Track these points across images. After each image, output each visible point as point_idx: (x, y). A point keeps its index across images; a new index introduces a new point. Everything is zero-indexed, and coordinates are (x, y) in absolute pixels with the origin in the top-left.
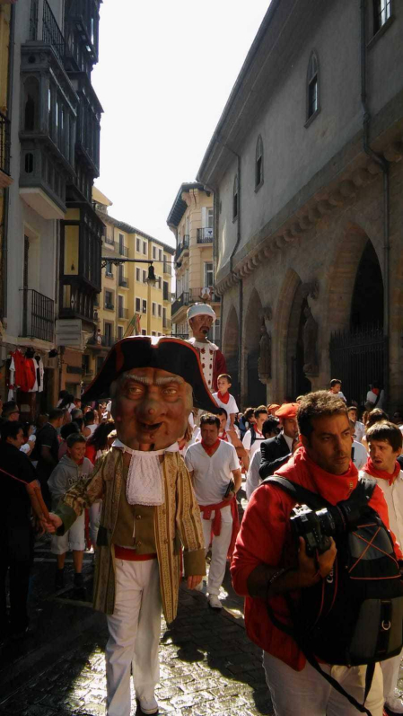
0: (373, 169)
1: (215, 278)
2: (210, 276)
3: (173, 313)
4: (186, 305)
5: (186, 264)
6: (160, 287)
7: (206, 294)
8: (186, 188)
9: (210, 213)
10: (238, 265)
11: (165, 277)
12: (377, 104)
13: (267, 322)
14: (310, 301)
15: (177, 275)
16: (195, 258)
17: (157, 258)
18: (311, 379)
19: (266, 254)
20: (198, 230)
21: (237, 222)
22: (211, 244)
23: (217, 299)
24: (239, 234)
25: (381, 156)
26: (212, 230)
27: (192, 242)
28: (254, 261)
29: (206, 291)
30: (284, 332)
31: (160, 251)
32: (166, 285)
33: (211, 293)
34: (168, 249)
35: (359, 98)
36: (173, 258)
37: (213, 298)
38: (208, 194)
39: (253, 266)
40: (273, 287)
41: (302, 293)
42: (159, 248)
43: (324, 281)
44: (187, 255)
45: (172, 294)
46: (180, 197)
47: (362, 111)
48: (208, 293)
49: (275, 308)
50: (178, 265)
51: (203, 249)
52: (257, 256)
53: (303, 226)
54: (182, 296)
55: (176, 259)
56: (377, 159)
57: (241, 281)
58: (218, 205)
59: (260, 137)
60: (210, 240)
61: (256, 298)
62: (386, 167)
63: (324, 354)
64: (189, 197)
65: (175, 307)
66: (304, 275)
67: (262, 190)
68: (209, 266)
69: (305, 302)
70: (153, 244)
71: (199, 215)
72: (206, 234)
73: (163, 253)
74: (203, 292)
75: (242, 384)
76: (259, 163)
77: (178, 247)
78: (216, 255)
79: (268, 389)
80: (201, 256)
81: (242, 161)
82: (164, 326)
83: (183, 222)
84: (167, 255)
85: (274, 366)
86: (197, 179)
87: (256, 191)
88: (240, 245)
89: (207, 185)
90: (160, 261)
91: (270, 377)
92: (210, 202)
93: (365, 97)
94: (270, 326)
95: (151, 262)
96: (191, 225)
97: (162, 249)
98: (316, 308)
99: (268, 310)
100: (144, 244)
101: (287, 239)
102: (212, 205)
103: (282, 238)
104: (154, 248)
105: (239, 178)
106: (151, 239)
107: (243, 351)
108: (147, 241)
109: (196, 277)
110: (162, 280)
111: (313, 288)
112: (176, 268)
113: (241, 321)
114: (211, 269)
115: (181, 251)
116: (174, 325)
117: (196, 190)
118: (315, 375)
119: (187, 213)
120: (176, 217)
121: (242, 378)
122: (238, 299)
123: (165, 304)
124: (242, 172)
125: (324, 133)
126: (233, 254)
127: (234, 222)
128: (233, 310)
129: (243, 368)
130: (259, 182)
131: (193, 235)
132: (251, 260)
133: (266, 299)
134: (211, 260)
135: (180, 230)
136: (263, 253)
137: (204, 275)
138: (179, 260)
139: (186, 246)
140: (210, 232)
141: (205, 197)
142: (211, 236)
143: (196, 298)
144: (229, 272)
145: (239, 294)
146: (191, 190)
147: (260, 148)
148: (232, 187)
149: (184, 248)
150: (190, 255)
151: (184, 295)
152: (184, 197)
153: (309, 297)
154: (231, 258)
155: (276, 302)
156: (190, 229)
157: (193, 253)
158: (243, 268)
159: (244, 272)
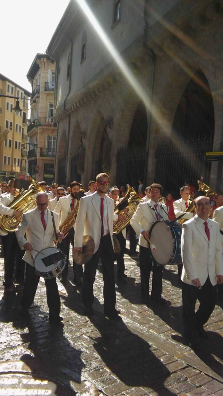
0: (147, 58)
1: (55, 112)
2: (51, 111)
3: (29, 130)
4: (37, 127)
5: (38, 103)
6: (21, 115)
7: (48, 121)
8: (39, 57)
9: (53, 73)
10: (68, 106)
11: (24, 109)
13: (83, 140)
14: (108, 130)
15: (32, 109)
16: (43, 99)
17: (20, 96)
19: (85, 101)
20: (46, 83)
21: (68, 82)
22: (53, 92)
23: (55, 125)
24: (70, 88)
25: (152, 51)
26: (54, 84)
27: (42, 90)
28: (78, 104)
29: (49, 120)
30: (93, 146)
31: (22, 93)
32: (25, 115)
33: (52, 121)
34: (26, 93)
35: (143, 15)
36: (29, 98)
37: (53, 124)
38: (53, 62)
39: (77, 106)
40: (88, 120)
41: (105, 125)
42: (21, 91)
43: (116, 119)
44: (38, 97)
45: (28, 120)
46: (36, 62)
47: (144, 24)
48: (50, 120)
49: (88, 132)
50: (35, 102)
51: (48, 95)
52: (79, 102)
53: (106, 86)
54: (34, 122)
56: (150, 53)
57: (70, 115)
58: (58, 70)
59: (85, 31)
60: (53, 90)
61: (78, 126)
62: (154, 58)
63: (114, 160)
64: (41, 63)
65: (30, 128)
66: (106, 115)
67: (85, 63)
68: (51, 105)
70: (18, 89)
71: (46, 74)
72: (50, 86)
73: (23, 95)
74: (47, 120)
75: (67, 174)
76: (84, 47)
77: (33, 92)
78: (56, 98)
79: (82, 177)
80: (47, 98)
81: (74, 44)
82: (22, 138)
83: (36, 77)
84: (26, 96)
86: (46, 52)
87: (81, 63)
88: (70, 94)
89: (52, 56)
90: (22, 98)
91: (83, 170)
92: (53, 67)
93: (146, 15)
94: (86, 142)
97: (23, 92)
98: (112, 134)
99: (84, 133)
100: (12, 88)
101: (97, 93)
102: (55, 69)
103: (94, 92)
104: (18, 91)
105: (71, 54)
106: (16, 86)
107: (69, 155)
108: (14, 87)
109: (43, 111)
110: (23, 111)
111: (109, 123)
112: (31, 104)
114: (52, 107)
116: (29, 138)
117: (45, 59)
118: (109, 171)
119: (39, 72)
120: (32, 74)
121: (68, 170)
122: (67, 126)
123: (24, 125)
124: (73, 51)
125: (122, 33)
126: (66, 99)
127: (67, 80)
128: (64, 134)
129: (68, 165)
130: (83, 57)
131: (42, 85)
132: (76, 104)
133: (83, 126)
134: (53, 102)
135: (34, 81)
136: (83, 100)
137: (48, 110)
138: (33, 99)
139: (38, 92)
140: (53, 85)
141: (51, 63)
142: (54, 87)
143: (42, 124)
144: (63, 109)
145: (68, 123)
146: (42, 59)
147: (85, 38)
148: (67, 60)
149: (36, 93)
150: (40, 97)
151: (36, 121)
152: (38, 62)
153: (108, 127)
154: (65, 101)
155: (89, 129)
156: (41, 81)
157: (42, 96)
158: (71, 108)
159: (71, 110)
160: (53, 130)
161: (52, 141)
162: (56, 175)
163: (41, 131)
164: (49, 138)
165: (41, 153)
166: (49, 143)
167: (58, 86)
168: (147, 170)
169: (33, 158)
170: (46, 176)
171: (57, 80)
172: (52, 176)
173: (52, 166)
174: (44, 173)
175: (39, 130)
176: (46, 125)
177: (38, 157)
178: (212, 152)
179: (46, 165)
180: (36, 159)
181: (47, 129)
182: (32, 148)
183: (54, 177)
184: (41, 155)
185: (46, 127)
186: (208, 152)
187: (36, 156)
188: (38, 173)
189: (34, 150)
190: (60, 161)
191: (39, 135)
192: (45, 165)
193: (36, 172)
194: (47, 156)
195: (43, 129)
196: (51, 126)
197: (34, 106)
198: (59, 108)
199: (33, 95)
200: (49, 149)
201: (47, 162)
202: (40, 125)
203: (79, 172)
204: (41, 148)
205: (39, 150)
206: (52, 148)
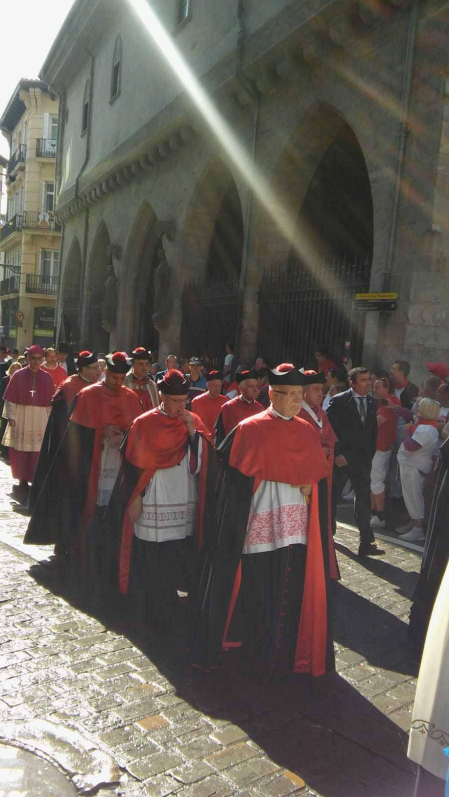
0: (244, 98)
1: (57, 201)
2: (50, 198)
4: (19, 230)
5: (20, 180)
7: (44, 221)
8: (25, 86)
9: (54, 121)
10: (84, 190)
15: (9, 193)
16: (32, 174)
19: (118, 180)
20: (38, 140)
21: (86, 137)
22: (54, 161)
23: (58, 228)
25: (253, 84)
26: (55, 142)
27: (30, 154)
28: (104, 187)
29: (44, 217)
30: (134, 275)
33: (51, 220)
35: (235, 11)
36: (5, 171)
37: (53, 225)
38: (53, 98)
39: (102, 192)
40: (121, 217)
41: (157, 232)
43: (181, 222)
44: (22, 169)
46: (18, 95)
47: (237, 28)
48: (47, 220)
49: (124, 247)
50: (12, 179)
51: (44, 164)
52: (107, 182)
53: (162, 153)
54: (14, 220)
55: (9, 171)
56: (249, 87)
57: (87, 209)
58: (64, 114)
59: (119, 37)
60: (53, 156)
61: (104, 232)
62: (258, 97)
63: (177, 303)
64: (29, 97)
65: (5, 232)
66: (161, 212)
67: (119, 102)
68: (50, 187)
71: (40, 122)
72: (48, 147)
74: (41, 217)
75: (82, 330)
76: (116, 70)
77: (13, 157)
78: (59, 173)
79: (111, 338)
80: (40, 172)
81: (97, 63)
83: (20, 127)
85: (120, 313)
86: (40, 77)
87: (111, 103)
88: (88, 166)
89: (52, 86)
91: (114, 323)
92: (54, 108)
93: (242, 11)
94: (118, 266)
96: (29, 133)
98: (170, 251)
99: (117, 248)
101: (142, 165)
102: (57, 112)
103: (138, 164)
105: (91, 84)
107: (85, 292)
109: (33, 199)
111: (170, 227)
112: (8, 184)
113: (85, 252)
114: (52, 191)
115: (15, 164)
116: (3, 254)
117: (38, 90)
118: (165, 326)
119: (25, 117)
120: (12, 120)
121: (83, 323)
122: (83, 230)
124: (95, 76)
126: (79, 176)
127: (82, 136)
128: (76, 243)
129: (84, 312)
130: (115, 92)
131: (31, 144)
132: (101, 186)
133: (115, 234)
134: (52, 179)
135: (14, 137)
136: (115, 179)
137: (43, 196)
138: (12, 174)
139: (22, 159)
140: (53, 146)
141: (49, 100)
142: (54, 150)
143: (31, 224)
144: (73, 196)
145: (83, 224)
146: (31, 90)
147: (119, 51)
148: (82, 93)
149: (19, 160)
150: (27, 170)
151: (18, 219)
152: (23, 96)
153: (164, 237)
154: (77, 181)
155: (126, 241)
156: (29, 136)
157: (31, 167)
158: (90, 194)
159: (91, 199)
160: (54, 239)
161: (52, 260)
162: (58, 331)
163: (28, 238)
164: (45, 254)
165: (28, 284)
166: (46, 265)
167: (65, 148)
168: (241, 327)
169: (12, 296)
170: (40, 333)
171: (63, 134)
172: (50, 334)
173: (51, 313)
174: (34, 328)
175: (25, 237)
176: (38, 228)
177: (22, 292)
178: (367, 292)
179: (38, 312)
180: (18, 298)
181: (41, 236)
182: (10, 274)
183: (55, 334)
184: (28, 290)
185: (38, 233)
186: (361, 292)
187: (17, 292)
188: (21, 326)
189: (13, 278)
190: (67, 302)
191: (23, 248)
192: (36, 309)
193: (17, 324)
194: (42, 291)
195: (33, 236)
196: (49, 229)
197: (14, 187)
198: (66, 193)
199: (11, 164)
200: (45, 278)
201: (42, 305)
202: (27, 228)
203: (106, 327)
204: (28, 276)
205: (23, 279)
206: (51, 274)
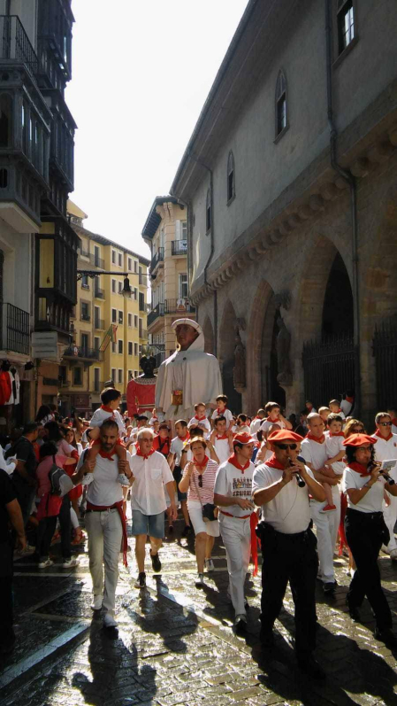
0: (340, 184)
1: (190, 289)
2: (185, 287)
3: (149, 324)
4: (162, 315)
5: (161, 276)
6: (135, 298)
7: (181, 306)
8: (160, 202)
9: (184, 225)
10: (211, 277)
11: (141, 288)
12: (343, 121)
13: (241, 332)
14: (282, 311)
15: (152, 287)
16: (169, 269)
17: (133, 271)
18: (285, 388)
19: (239, 265)
20: (173, 242)
21: (210, 236)
22: (186, 256)
23: (192, 310)
24: (213, 247)
25: (348, 171)
26: (186, 242)
27: (167, 254)
28: (227, 273)
29: (181, 302)
30: (258, 342)
31: (135, 263)
32: (142, 296)
33: (186, 304)
34: (143, 261)
35: (326, 115)
36: (148, 269)
37: (188, 308)
38: (182, 208)
39: (226, 277)
40: (246, 297)
41: (276, 303)
42: (134, 259)
43: (295, 292)
44: (162, 267)
45: (149, 305)
46: (155, 210)
47: (329, 128)
48: (183, 304)
49: (248, 317)
50: (154, 277)
51: (178, 261)
52: (230, 268)
53: (274, 238)
54: (157, 307)
55: (151, 271)
56: (344, 174)
57: (215, 292)
58: (191, 219)
59: (231, 153)
60: (185, 252)
61: (230, 309)
62: (353, 182)
63: (298, 363)
64: (163, 210)
65: (151, 318)
66: (276, 286)
67: (235, 203)
68: (184, 278)
69: (278, 313)
70: (129, 256)
71: (173, 228)
72: (180, 246)
73: (138, 265)
74: (179, 303)
76: (231, 178)
77: (154, 258)
78: (191, 266)
79: (243, 397)
80: (176, 268)
81: (215, 176)
82: (140, 336)
83: (158, 234)
84: (142, 266)
85: (249, 375)
86: (171, 193)
87: (229, 205)
88: (214, 257)
89: (181, 199)
90: (135, 273)
91: (245, 386)
92: (183, 215)
93: (332, 115)
94: (245, 337)
95: (126, 275)
96: (165, 237)
97: (137, 260)
98: (288, 318)
99: (242, 321)
100: (120, 256)
101: (259, 251)
102: (186, 218)
103: (254, 250)
104: (130, 260)
105: (211, 192)
106: (126, 251)
108: (122, 253)
109: (171, 289)
110: (138, 291)
111: (285, 299)
112: (151, 280)
113: (216, 332)
114: (186, 280)
115: (155, 263)
116: (150, 335)
117: (170, 203)
118: (290, 384)
119: (162, 226)
120: (151, 229)
122: (212, 310)
123: (141, 315)
124: (214, 186)
125: (293, 149)
126: (207, 266)
127: (207, 235)
128: (208, 320)
130: (231, 195)
131: (167, 246)
132: (225, 272)
133: (239, 309)
134: (185, 271)
135: (154, 242)
136: (236, 265)
137: (179, 285)
139: (161, 259)
140: (185, 245)
141: (179, 210)
142: (186, 248)
143: (171, 310)
144: (203, 283)
145: (213, 304)
146: (165, 204)
147: (231, 163)
148: (205, 201)
149: (159, 260)
150: (165, 267)
151: (160, 306)
152: (158, 210)
153: (282, 307)
154: (205, 270)
155: (249, 314)
156: (165, 241)
157: (168, 264)
158: (217, 279)
159: (218, 284)
167: (194, 244)
171: (191, 235)
175: (166, 320)
176: (176, 311)
182: (157, 352)
191: (166, 329)
196: (185, 311)
197: (156, 282)
198: (198, 280)
199: (153, 263)
202: (168, 313)
203: (238, 390)
